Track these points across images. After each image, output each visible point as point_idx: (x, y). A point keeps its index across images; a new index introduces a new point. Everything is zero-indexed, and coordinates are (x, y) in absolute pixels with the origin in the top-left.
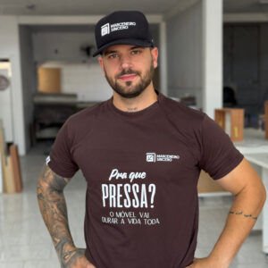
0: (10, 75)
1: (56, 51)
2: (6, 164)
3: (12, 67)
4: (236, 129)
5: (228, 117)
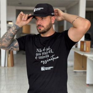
2: (9, 57)
3: (13, 24)
4: (87, 48)
5: (85, 44)
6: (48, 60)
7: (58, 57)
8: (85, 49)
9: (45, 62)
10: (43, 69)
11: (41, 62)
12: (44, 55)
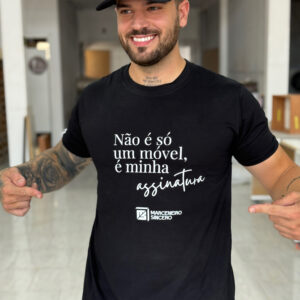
0: (48, 57)
1: (104, 31)
3: (51, 48)
5: (288, 105)
6: (163, 186)
7: (200, 180)
8: (287, 125)
9: (152, 190)
10: (142, 214)
11: (139, 187)
12: (145, 161)
